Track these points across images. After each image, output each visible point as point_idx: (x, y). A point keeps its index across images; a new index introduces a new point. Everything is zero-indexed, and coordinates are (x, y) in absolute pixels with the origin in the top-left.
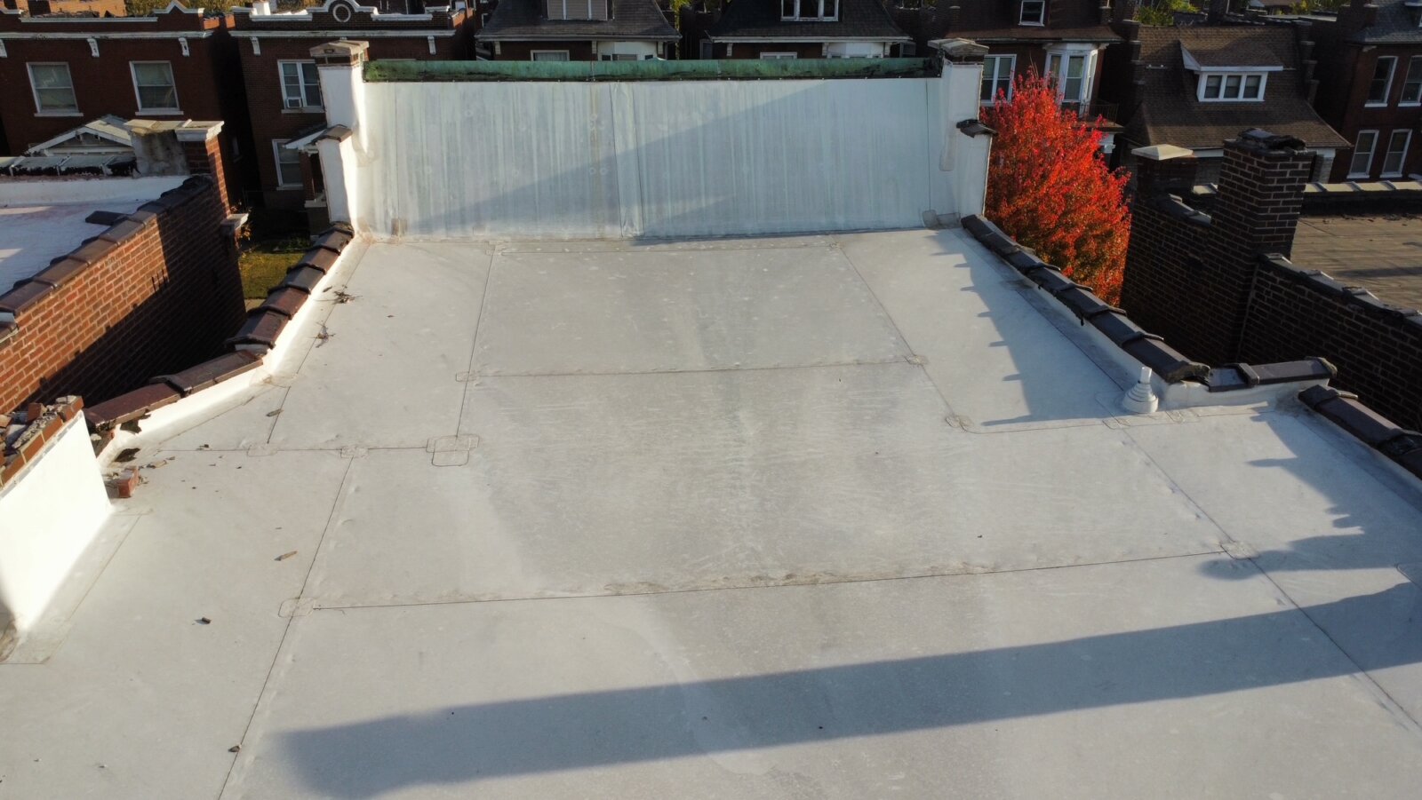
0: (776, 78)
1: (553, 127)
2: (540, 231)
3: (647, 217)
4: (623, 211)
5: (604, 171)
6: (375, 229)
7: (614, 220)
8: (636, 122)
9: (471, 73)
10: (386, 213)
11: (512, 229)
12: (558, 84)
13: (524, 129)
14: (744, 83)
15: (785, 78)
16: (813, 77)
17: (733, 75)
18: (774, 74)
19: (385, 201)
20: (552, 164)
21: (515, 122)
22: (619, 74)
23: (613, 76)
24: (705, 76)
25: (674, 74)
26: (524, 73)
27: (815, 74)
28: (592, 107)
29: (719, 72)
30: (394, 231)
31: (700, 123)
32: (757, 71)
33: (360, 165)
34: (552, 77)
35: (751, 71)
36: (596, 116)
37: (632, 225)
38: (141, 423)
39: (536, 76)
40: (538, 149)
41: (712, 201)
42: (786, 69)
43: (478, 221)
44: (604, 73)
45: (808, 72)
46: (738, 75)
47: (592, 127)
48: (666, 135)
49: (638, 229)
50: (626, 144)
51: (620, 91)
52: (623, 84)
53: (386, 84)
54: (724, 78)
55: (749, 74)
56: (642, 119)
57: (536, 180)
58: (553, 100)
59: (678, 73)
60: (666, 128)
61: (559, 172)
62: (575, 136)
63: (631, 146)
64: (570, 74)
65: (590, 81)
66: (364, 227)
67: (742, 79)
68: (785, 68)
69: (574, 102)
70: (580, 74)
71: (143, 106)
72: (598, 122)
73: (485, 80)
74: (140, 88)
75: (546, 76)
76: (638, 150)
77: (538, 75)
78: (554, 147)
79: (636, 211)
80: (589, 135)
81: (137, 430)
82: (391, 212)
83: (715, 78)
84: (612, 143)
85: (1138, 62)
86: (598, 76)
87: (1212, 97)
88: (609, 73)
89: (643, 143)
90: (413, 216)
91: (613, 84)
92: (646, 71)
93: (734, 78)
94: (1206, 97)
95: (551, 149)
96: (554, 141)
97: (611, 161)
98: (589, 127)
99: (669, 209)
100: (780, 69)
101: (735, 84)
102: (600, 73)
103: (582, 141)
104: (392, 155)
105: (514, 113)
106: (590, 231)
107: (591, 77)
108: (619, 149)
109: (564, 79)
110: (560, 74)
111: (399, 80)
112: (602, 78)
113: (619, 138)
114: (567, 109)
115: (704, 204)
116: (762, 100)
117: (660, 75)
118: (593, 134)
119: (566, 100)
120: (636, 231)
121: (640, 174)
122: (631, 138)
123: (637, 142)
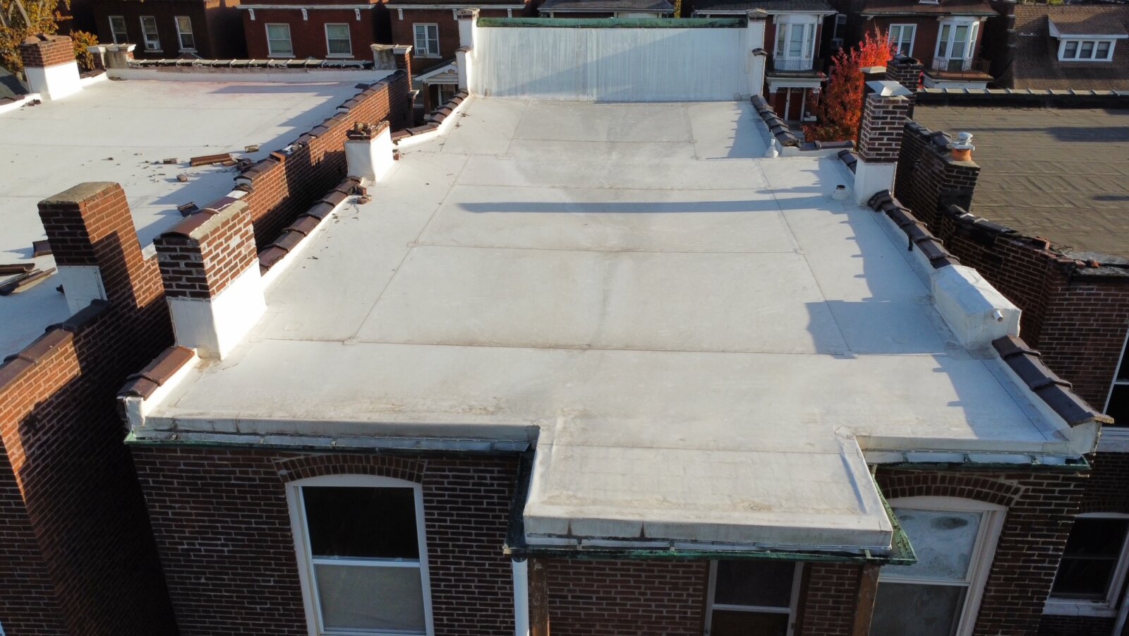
0: (666, 27)
1: (559, 49)
2: (550, 97)
3: (600, 91)
4: (589, 89)
5: (581, 70)
6: (478, 93)
7: (584, 93)
8: (598, 47)
9: (524, 24)
10: (483, 86)
11: (538, 95)
12: (563, 29)
13: (546, 50)
14: (650, 29)
15: (670, 27)
16: (684, 27)
19: (483, 81)
20: (558, 67)
21: (542, 45)
22: (591, 24)
23: (589, 26)
24: (631, 26)
26: (548, 24)
28: (578, 40)
29: (638, 24)
30: (486, 94)
31: (627, 48)
32: (657, 24)
33: (473, 64)
34: (560, 26)
35: (653, 24)
36: (579, 44)
37: (592, 95)
38: (399, 142)
39: (553, 25)
40: (552, 58)
41: (631, 86)
42: (671, 23)
43: (523, 93)
45: (682, 25)
48: (611, 54)
49: (595, 96)
50: (592, 58)
51: (591, 32)
52: (593, 29)
53: (486, 28)
54: (640, 27)
56: (601, 47)
57: (550, 74)
58: (560, 36)
59: (619, 25)
60: (611, 50)
61: (561, 70)
62: (569, 53)
63: (595, 59)
64: (568, 25)
65: (577, 28)
66: (473, 92)
69: (570, 38)
70: (573, 25)
71: (331, 52)
72: (580, 47)
73: (530, 27)
74: (329, 40)
75: (557, 25)
76: (597, 61)
78: (559, 58)
79: (595, 91)
81: (397, 144)
82: (485, 86)
83: (637, 27)
84: (586, 57)
85: (1012, 30)
87: (1070, 57)
88: (586, 24)
89: (600, 57)
90: (494, 89)
91: (588, 29)
92: (604, 23)
93: (645, 27)
94: (1064, 57)
95: (558, 60)
96: (559, 56)
97: (585, 66)
98: (576, 49)
99: (611, 89)
101: (646, 30)
102: (582, 24)
103: (572, 55)
104: (487, 60)
105: (542, 43)
106: (573, 97)
107: (579, 26)
108: (589, 60)
109: (566, 27)
110: (564, 24)
111: (492, 26)
112: (583, 26)
113: (589, 55)
114: (566, 41)
115: (627, 87)
116: (658, 38)
117: (610, 25)
118: (577, 53)
119: (566, 36)
120: (595, 98)
121: (598, 73)
122: (595, 55)
123: (598, 57)
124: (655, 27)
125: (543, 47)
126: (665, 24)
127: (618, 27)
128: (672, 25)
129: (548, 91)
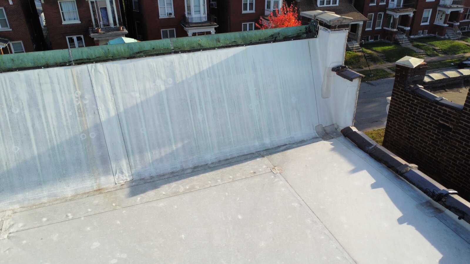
0: (214, 48)
1: (44, 106)
2: (45, 193)
3: (133, 164)
4: (114, 165)
5: (93, 135)
7: (107, 171)
8: (113, 93)
12: (42, 71)
13: (18, 111)
14: (191, 54)
15: (219, 48)
16: (238, 46)
17: (182, 49)
18: (212, 46)
20: (48, 137)
21: (7, 105)
22: (94, 57)
23: (90, 59)
24: (162, 52)
25: (139, 53)
26: (9, 65)
27: (239, 43)
28: (75, 85)
29: (172, 48)
31: (163, 88)
32: (199, 45)
34: (36, 66)
35: (195, 45)
36: (79, 92)
37: (122, 173)
39: (21, 66)
40: (33, 125)
42: (219, 42)
44: (81, 58)
45: (234, 42)
46: (186, 49)
47: (77, 101)
48: (139, 101)
49: (127, 175)
50: (108, 112)
51: (96, 70)
52: (99, 65)
54: (176, 52)
55: (194, 47)
56: (118, 90)
57: (36, 153)
58: (40, 84)
59: (141, 52)
60: (137, 95)
61: (55, 144)
62: (64, 111)
63: (113, 113)
64: (51, 62)
65: (70, 65)
67: (189, 51)
68: (218, 40)
69: (59, 84)
70: (61, 61)
72: (82, 97)
75: (30, 65)
76: (118, 115)
77: (23, 65)
78: (47, 122)
79: (124, 163)
80: (76, 108)
83: (170, 53)
84: (96, 112)
86: (77, 60)
88: (85, 57)
89: (122, 109)
91: (90, 65)
92: (116, 52)
93: (184, 52)
94: (320, 5)
95: (45, 126)
96: (46, 118)
97: (98, 127)
98: (75, 102)
99: (149, 157)
100: (215, 42)
101: (185, 55)
102: (77, 58)
103: (71, 113)
105: (6, 101)
106: (89, 184)
107: (71, 61)
108: (103, 117)
109: (47, 66)
110: (43, 62)
112: (80, 62)
113: (101, 108)
114: (53, 91)
115: (174, 148)
116: (205, 66)
117: (127, 55)
118: (79, 108)
119: (52, 83)
120: (127, 177)
121: (123, 135)
122: (111, 106)
123: (117, 109)
124: (198, 50)
125: (9, 108)
126: (214, 44)
127: (140, 57)
128: (221, 45)
129: (40, 184)
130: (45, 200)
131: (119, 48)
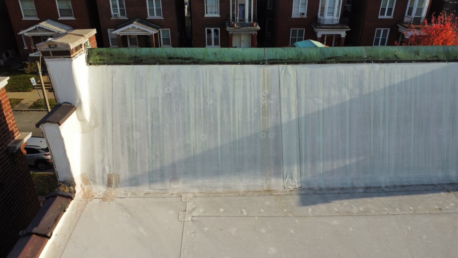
0: (410, 61)
1: (234, 101)
2: (221, 183)
3: (304, 172)
4: (285, 169)
5: (272, 136)
6: (95, 182)
7: (278, 174)
8: (298, 97)
9: (170, 58)
10: (104, 170)
11: (200, 182)
12: (238, 67)
13: (211, 102)
14: (384, 65)
16: (439, 61)
17: (376, 59)
18: (409, 59)
19: (103, 160)
20: (232, 131)
21: (204, 95)
22: (286, 58)
23: (282, 60)
24: (354, 60)
25: (330, 58)
26: (212, 58)
27: (441, 58)
28: (264, 84)
29: (366, 57)
30: (109, 184)
31: (348, 98)
32: (396, 56)
33: (83, 132)
34: (234, 61)
35: (390, 56)
36: (267, 92)
37: (292, 178)
39: (221, 60)
40: (222, 117)
41: (354, 160)
42: (418, 55)
43: (174, 178)
44: (275, 58)
45: (436, 56)
46: (380, 60)
47: (264, 100)
48: (321, 108)
49: (296, 181)
50: (290, 114)
51: (286, 72)
52: (289, 67)
53: (105, 67)
54: (369, 62)
55: (388, 58)
56: (303, 95)
57: (219, 144)
58: (234, 79)
59: (333, 58)
60: (321, 101)
61: (237, 138)
62: (251, 107)
63: (294, 117)
64: (248, 59)
65: (263, 64)
66: (86, 181)
67: (383, 62)
68: (417, 53)
69: (250, 81)
70: (256, 59)
71: (61, 16)
72: (269, 97)
73: (182, 63)
74: (60, 9)
75: (229, 60)
76: (298, 120)
77: (223, 60)
78: (234, 116)
79: (295, 169)
80: (261, 106)
82: (107, 169)
83: (362, 62)
84: (279, 113)
86: (270, 60)
88: (278, 58)
89: (303, 114)
90: (124, 173)
91: (281, 66)
92: (308, 56)
93: (377, 62)
95: (232, 120)
96: (234, 112)
97: (278, 128)
98: (261, 101)
99: (321, 167)
100: (413, 55)
101: (377, 66)
102: (271, 58)
103: (256, 111)
104: (109, 124)
105: (203, 90)
106: (260, 183)
107: (265, 60)
108: (284, 120)
109: (243, 63)
110: (240, 58)
111: (115, 64)
112: (273, 62)
113: (284, 109)
114: (245, 87)
115: (348, 162)
116: (397, 80)
117: (318, 59)
118: (264, 107)
119: (245, 79)
120: (295, 183)
121: (299, 139)
122: (293, 110)
123: (298, 113)
124: (393, 62)
125: (205, 98)
126: (412, 56)
127: (333, 62)
128: (420, 58)
129: (218, 173)
130: (220, 190)
131: (312, 51)
